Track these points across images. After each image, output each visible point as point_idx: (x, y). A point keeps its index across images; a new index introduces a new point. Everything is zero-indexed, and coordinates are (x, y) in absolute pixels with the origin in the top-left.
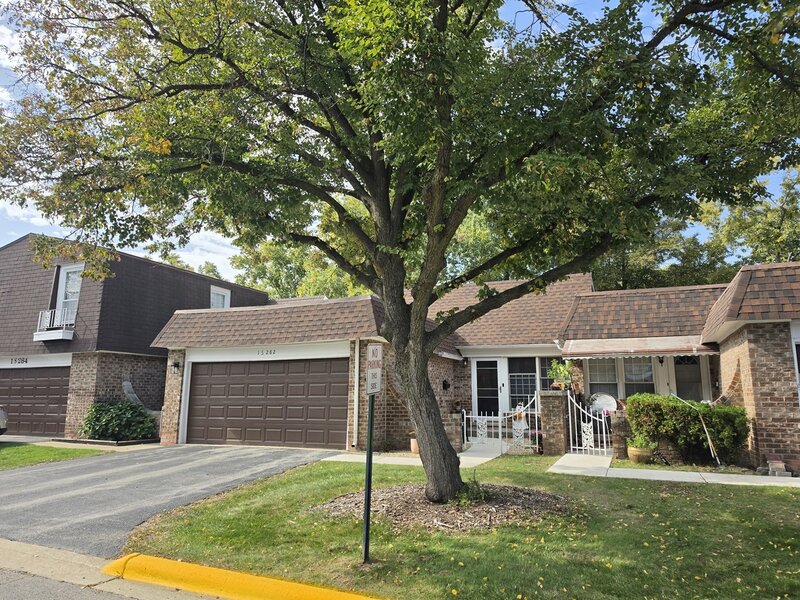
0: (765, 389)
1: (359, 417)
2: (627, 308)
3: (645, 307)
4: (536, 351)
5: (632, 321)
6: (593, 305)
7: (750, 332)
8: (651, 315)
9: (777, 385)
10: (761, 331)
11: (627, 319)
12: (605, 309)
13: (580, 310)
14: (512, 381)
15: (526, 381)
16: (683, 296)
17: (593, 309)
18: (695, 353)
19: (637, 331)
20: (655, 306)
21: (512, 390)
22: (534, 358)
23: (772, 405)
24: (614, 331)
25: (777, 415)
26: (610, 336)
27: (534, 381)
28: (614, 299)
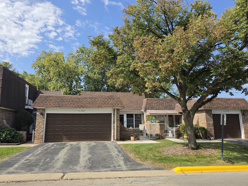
0: (208, 123)
1: (117, 131)
2: (159, 103)
3: (162, 103)
4: (134, 112)
5: (160, 106)
6: (151, 101)
7: (206, 111)
8: (164, 105)
9: (210, 122)
10: (207, 111)
11: (159, 106)
12: (154, 103)
13: (148, 102)
14: (127, 120)
15: (131, 120)
16: (170, 101)
17: (151, 102)
18: (178, 114)
19: (162, 108)
20: (164, 103)
21: (127, 123)
22: (133, 114)
23: (209, 126)
24: (157, 108)
25: (210, 128)
26: (156, 109)
27: (133, 120)
28: (156, 100)
